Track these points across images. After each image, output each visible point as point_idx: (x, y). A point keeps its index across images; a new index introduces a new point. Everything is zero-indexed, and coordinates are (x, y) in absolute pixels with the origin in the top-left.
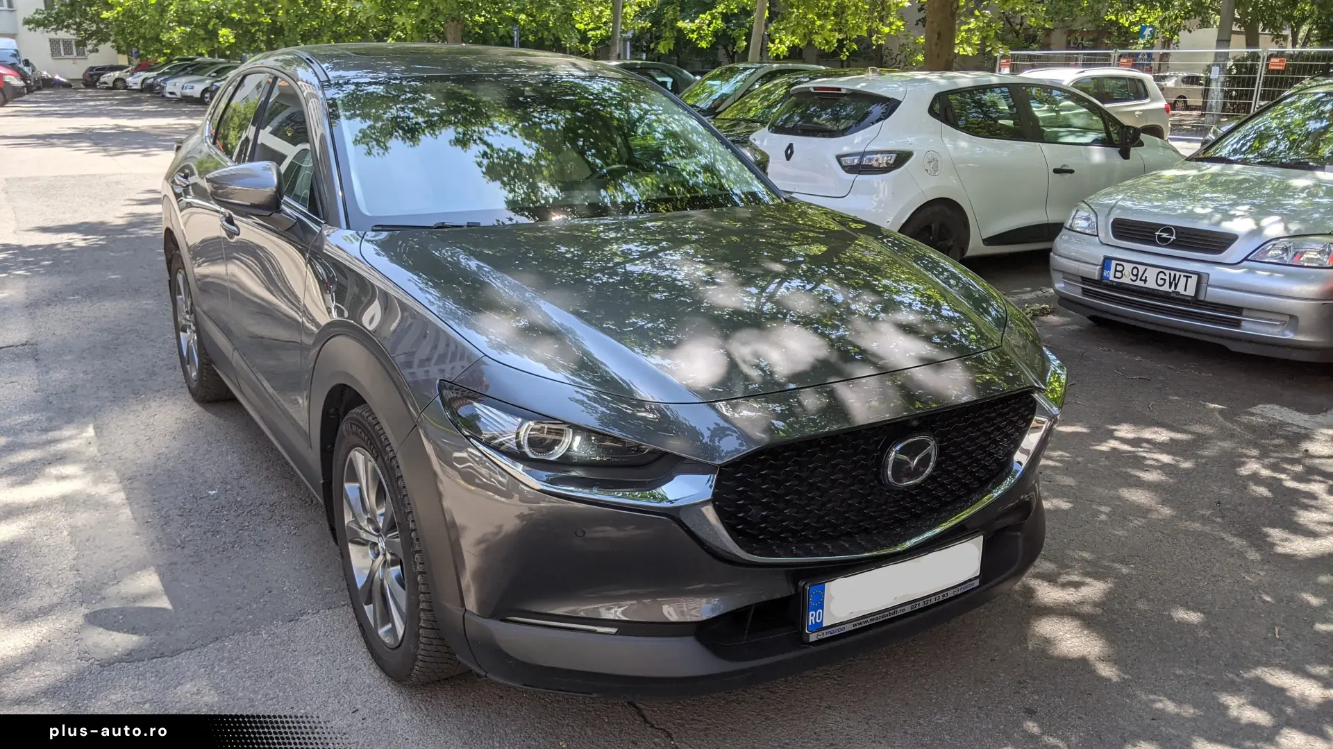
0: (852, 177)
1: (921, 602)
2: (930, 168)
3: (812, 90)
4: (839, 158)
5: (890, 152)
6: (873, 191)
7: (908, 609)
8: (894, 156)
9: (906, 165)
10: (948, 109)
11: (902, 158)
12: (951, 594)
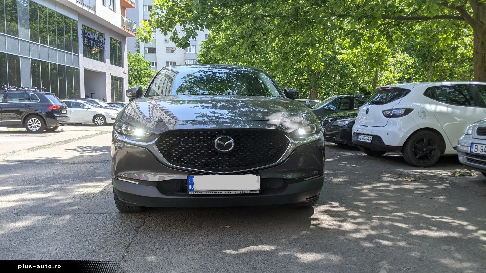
0: (387, 118)
1: (233, 192)
2: (422, 115)
3: (380, 89)
4: (383, 112)
5: (403, 109)
6: (395, 124)
7: (227, 193)
8: (404, 110)
9: (410, 114)
10: (434, 93)
11: (408, 111)
12: (246, 192)
